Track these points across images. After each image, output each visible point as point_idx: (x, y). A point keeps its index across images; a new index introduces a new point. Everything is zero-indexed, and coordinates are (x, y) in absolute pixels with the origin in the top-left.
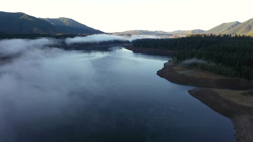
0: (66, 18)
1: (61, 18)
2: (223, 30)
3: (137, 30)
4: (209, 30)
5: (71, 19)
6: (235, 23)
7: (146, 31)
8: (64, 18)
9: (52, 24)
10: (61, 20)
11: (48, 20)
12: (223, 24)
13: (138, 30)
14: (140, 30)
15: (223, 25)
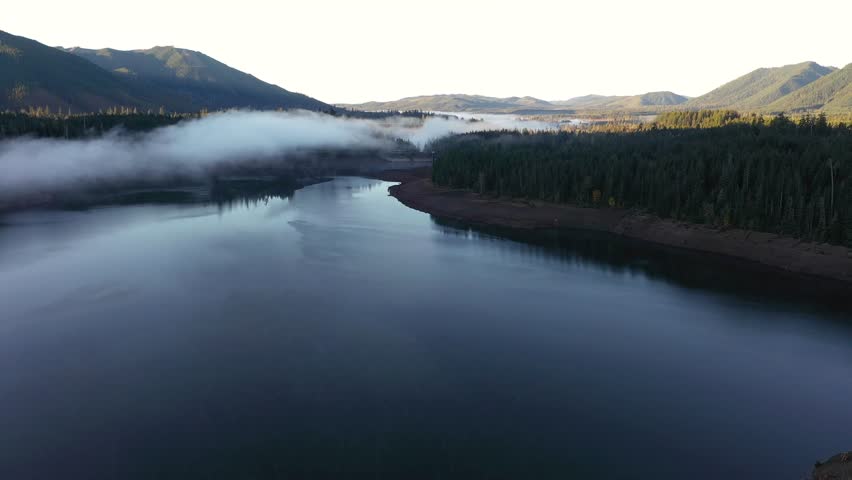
0: (180, 51)
1: (158, 48)
2: (763, 93)
3: (444, 95)
4: (707, 95)
5: (199, 54)
6: (804, 67)
7: (476, 97)
8: (170, 50)
9: (123, 70)
10: (159, 56)
11: (108, 54)
12: (758, 71)
13: (448, 93)
14: (456, 93)
15: (759, 77)
